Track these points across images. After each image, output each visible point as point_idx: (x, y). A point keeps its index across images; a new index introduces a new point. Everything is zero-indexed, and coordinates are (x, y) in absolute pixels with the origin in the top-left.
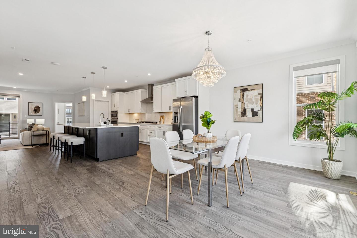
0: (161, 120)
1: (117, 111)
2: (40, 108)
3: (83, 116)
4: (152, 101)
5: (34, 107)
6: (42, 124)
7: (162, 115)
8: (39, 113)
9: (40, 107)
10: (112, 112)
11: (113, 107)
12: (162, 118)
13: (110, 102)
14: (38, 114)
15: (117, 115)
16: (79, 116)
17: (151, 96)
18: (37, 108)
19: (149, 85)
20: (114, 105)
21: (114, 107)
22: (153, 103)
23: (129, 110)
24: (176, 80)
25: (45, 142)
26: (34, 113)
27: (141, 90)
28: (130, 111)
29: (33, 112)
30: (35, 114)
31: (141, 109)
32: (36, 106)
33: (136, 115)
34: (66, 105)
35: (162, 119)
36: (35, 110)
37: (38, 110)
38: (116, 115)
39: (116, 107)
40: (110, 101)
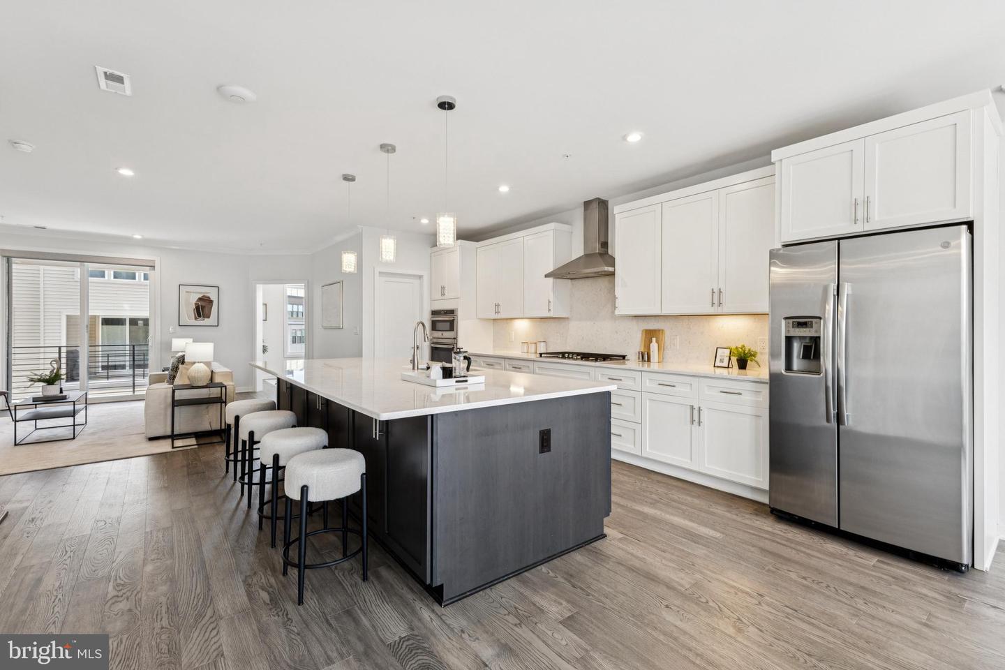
0: (649, 348)
1: (452, 312)
2: (211, 302)
3: (339, 328)
4: (611, 269)
5: (194, 299)
6: (204, 363)
7: (652, 325)
8: (209, 317)
9: (212, 299)
10: (434, 313)
11: (438, 296)
12: (654, 339)
13: (426, 279)
14: (207, 321)
15: (452, 326)
16: (325, 328)
17: (597, 248)
18: (203, 304)
19: (587, 204)
20: (443, 288)
21: (443, 294)
22: (612, 274)
23: (497, 305)
24: (776, 155)
25: (216, 426)
26: (196, 318)
27: (552, 225)
28: (501, 309)
29: (192, 315)
30: (200, 322)
31: (552, 304)
32: (200, 296)
33: (522, 327)
34: (289, 294)
35: (654, 346)
36: (197, 308)
37: (206, 310)
38: (448, 324)
39: (447, 295)
40: (426, 275)
